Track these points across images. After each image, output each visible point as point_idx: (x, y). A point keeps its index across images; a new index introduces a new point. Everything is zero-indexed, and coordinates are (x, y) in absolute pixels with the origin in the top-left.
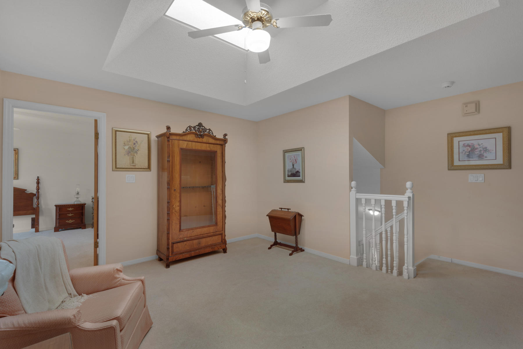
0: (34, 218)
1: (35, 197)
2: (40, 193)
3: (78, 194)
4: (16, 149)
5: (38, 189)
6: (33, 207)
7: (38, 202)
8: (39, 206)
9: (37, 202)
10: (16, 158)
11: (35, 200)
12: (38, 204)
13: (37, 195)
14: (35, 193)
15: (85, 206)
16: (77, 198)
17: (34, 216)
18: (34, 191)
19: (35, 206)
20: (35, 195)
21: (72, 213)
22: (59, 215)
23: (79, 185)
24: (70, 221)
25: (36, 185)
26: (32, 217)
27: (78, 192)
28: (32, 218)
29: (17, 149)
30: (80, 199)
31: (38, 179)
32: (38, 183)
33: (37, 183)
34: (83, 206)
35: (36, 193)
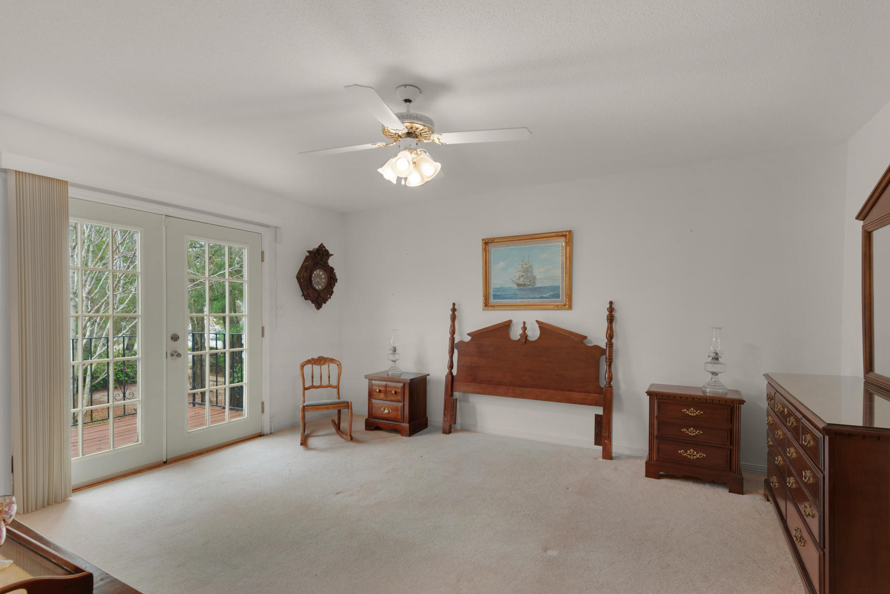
0: (602, 415)
1: (603, 358)
2: (614, 348)
3: (717, 359)
4: (567, 231)
5: (610, 336)
6: (599, 385)
7: (610, 372)
8: (612, 383)
9: (608, 372)
10: (568, 256)
11: (604, 366)
12: (611, 379)
13: (607, 353)
14: (603, 346)
15: (739, 408)
16: (714, 374)
17: (600, 411)
18: (602, 343)
19: (603, 383)
20: (602, 351)
21: (696, 428)
22: (659, 425)
23: (720, 328)
24: (692, 454)
25: (605, 324)
26: (596, 413)
27: (717, 354)
28: (597, 416)
29: (570, 232)
30: (721, 378)
31: (611, 309)
32: (611, 319)
33: (608, 319)
34: (732, 409)
35: (605, 348)
